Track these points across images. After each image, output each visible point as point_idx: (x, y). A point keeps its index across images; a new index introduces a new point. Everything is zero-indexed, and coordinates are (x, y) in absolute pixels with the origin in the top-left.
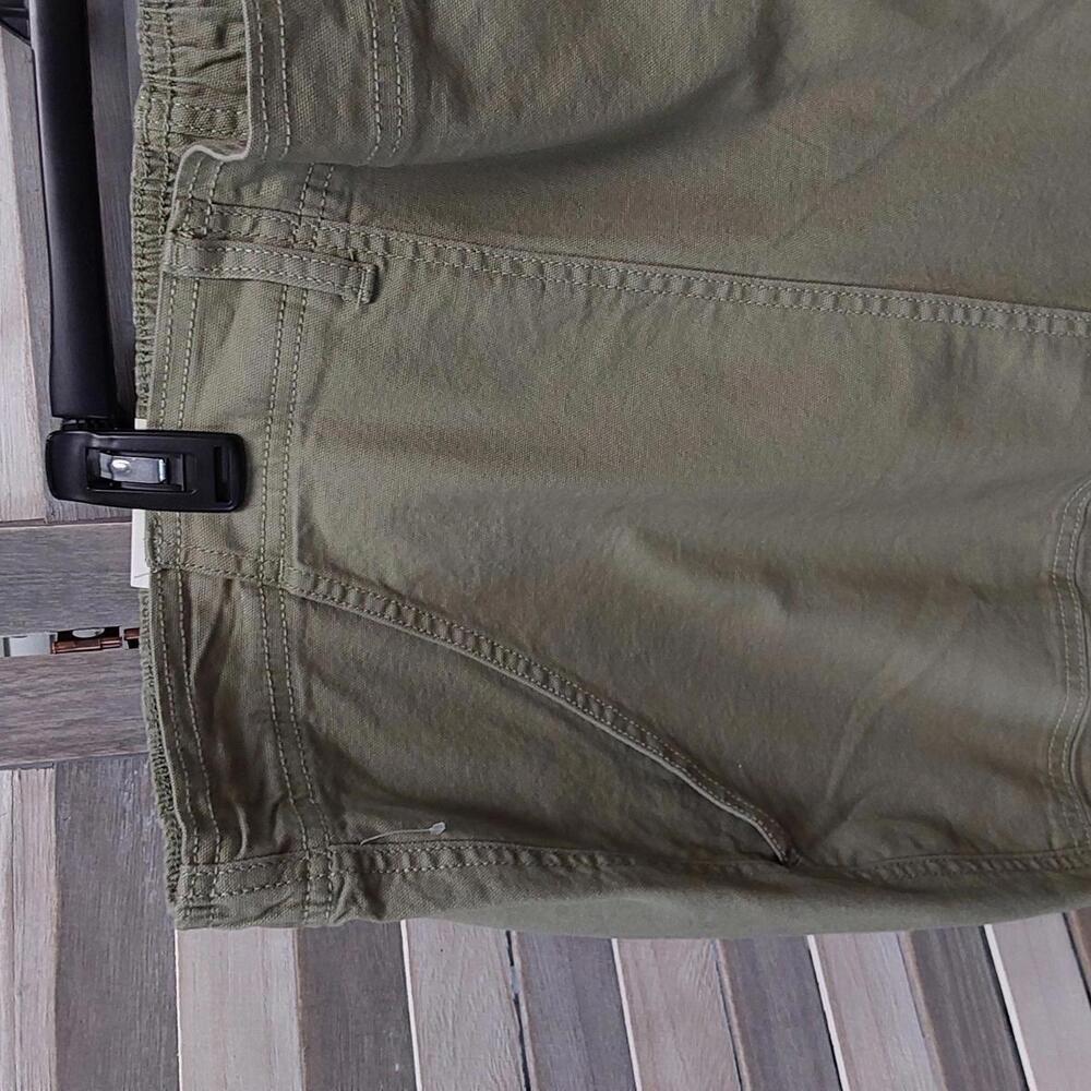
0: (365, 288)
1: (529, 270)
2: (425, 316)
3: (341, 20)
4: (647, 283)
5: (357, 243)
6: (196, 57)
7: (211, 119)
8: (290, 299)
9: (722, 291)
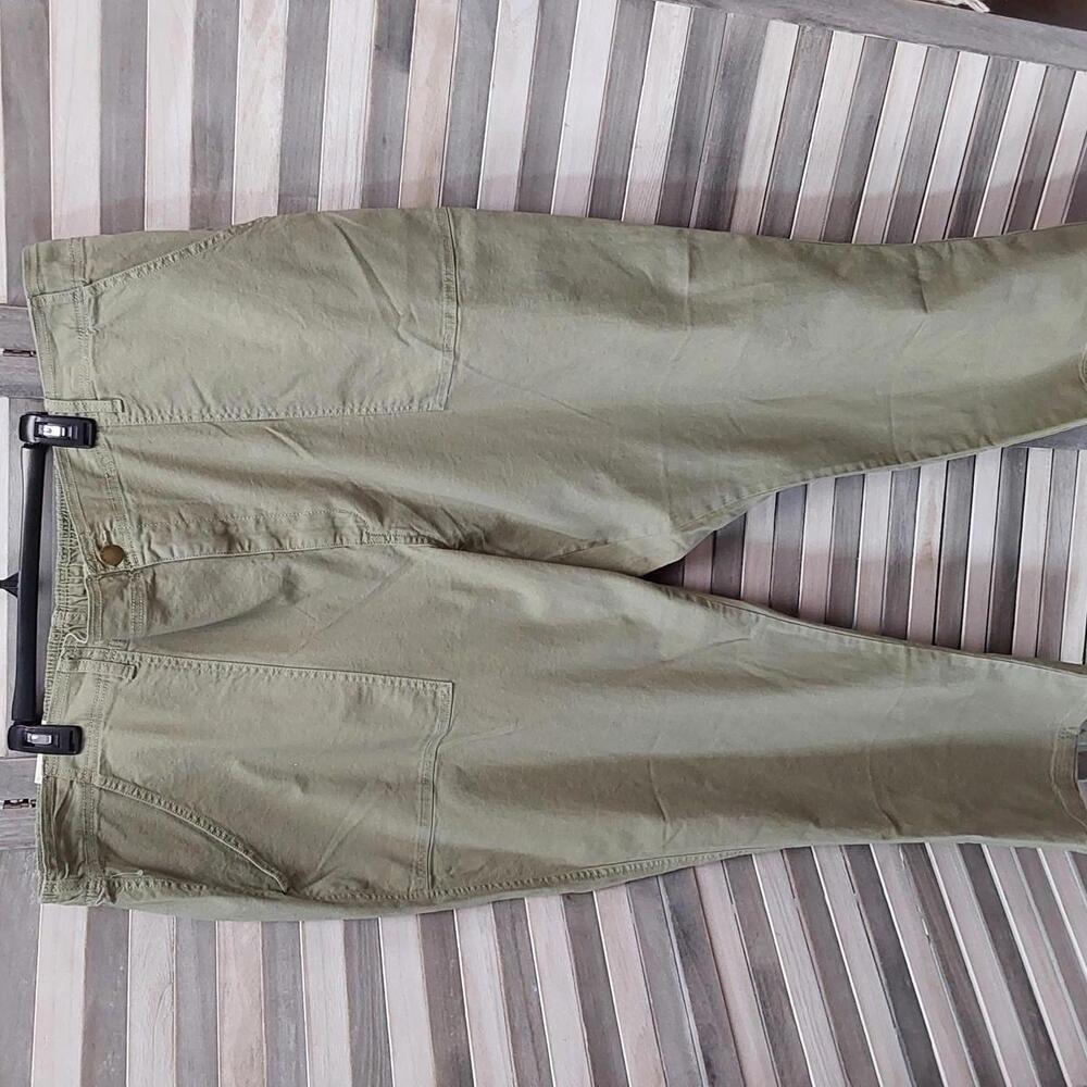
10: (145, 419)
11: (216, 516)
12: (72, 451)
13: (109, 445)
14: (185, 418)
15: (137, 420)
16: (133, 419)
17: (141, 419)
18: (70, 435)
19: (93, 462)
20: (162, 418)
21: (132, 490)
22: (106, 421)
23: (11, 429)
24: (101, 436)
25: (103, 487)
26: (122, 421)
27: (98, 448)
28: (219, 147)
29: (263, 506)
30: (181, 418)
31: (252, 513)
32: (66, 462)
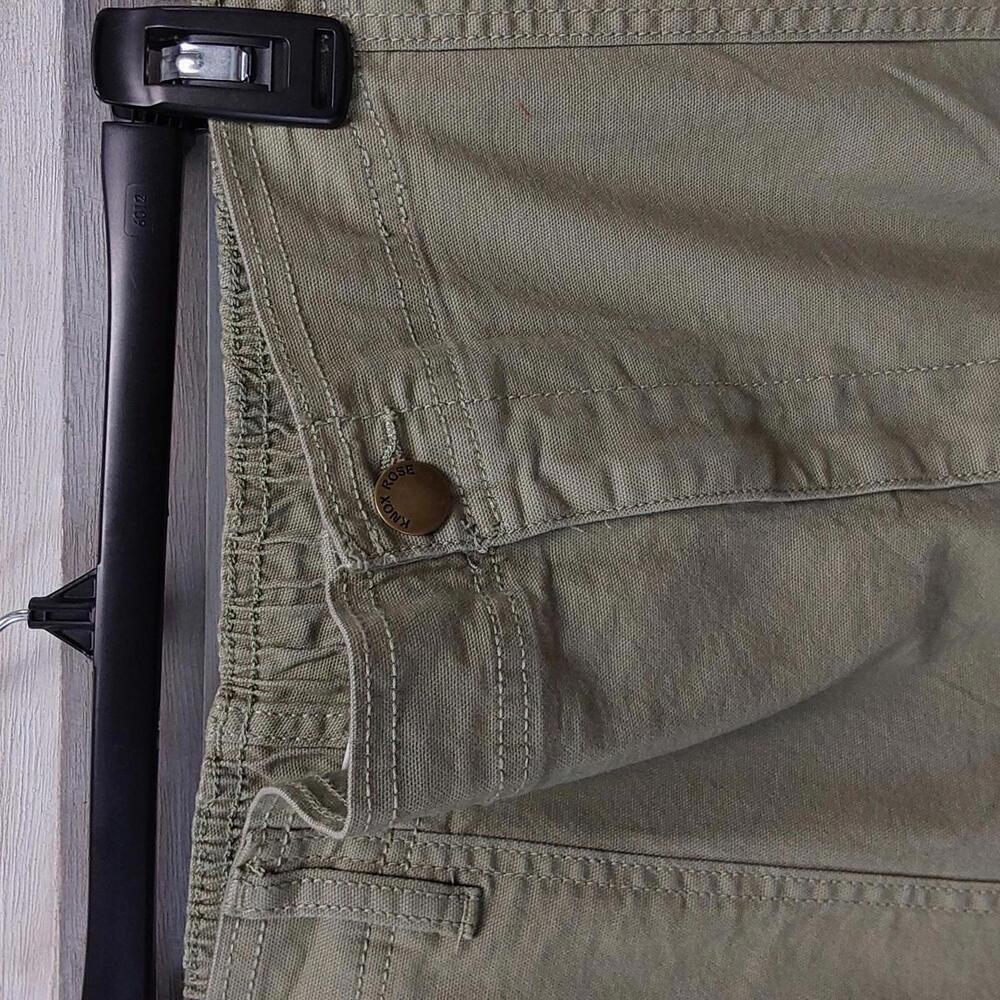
0: (468, 919)
1: (666, 882)
2: (539, 949)
3: (462, 656)
4: (810, 891)
5: (458, 860)
6: (284, 658)
7: (296, 726)
8: (375, 936)
9: (902, 897)
10: (513, 24)
12: (271, 139)
13: (393, 117)
14: (640, 22)
15: (486, 26)
16: (473, 25)
17: (499, 24)
18: (267, 81)
19: (341, 182)
20: (567, 24)
21: (466, 281)
22: (386, 30)
24: (369, 85)
26: (437, 29)
27: (359, 130)
30: (626, 21)
32: (251, 175)
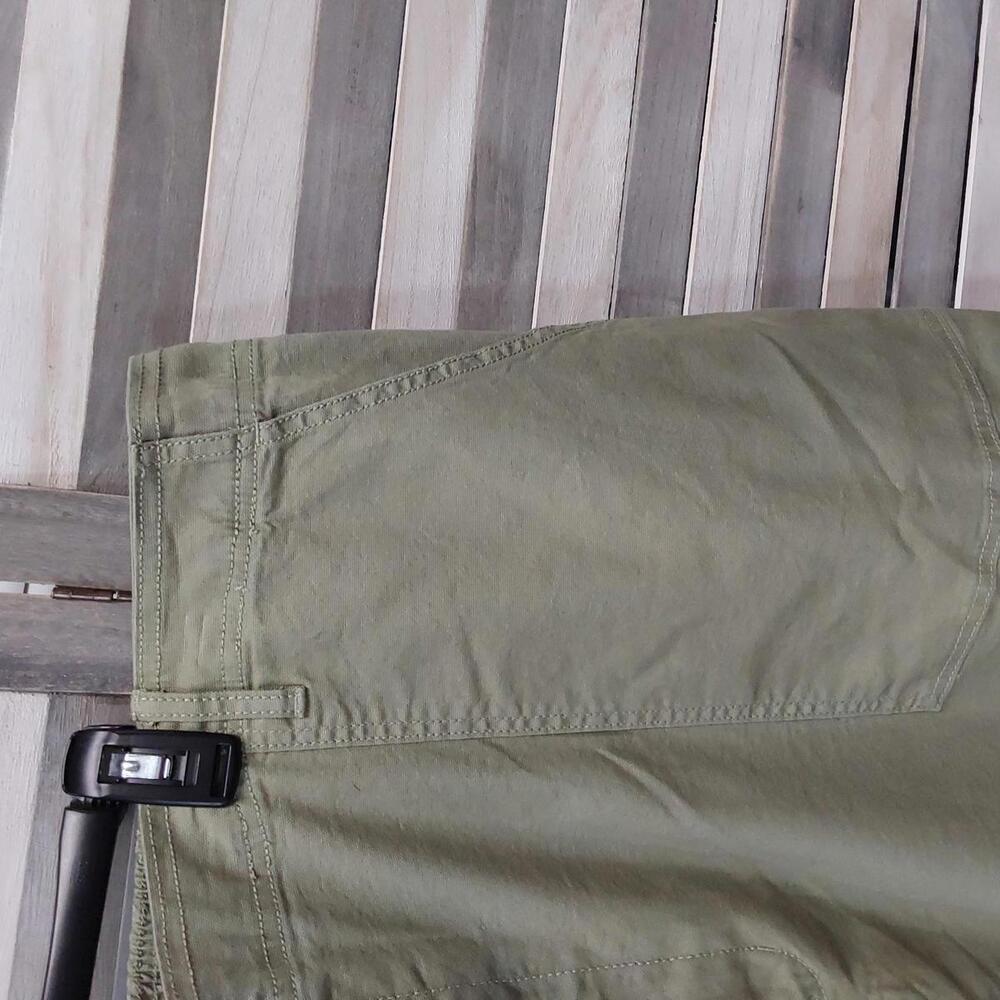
10: (351, 733)
11: (492, 971)
12: (180, 816)
13: (266, 797)
14: (435, 728)
15: (333, 736)
16: (324, 734)
17: (342, 734)
18: (182, 777)
19: (227, 844)
20: (387, 730)
21: (309, 910)
22: (265, 740)
23: (45, 769)
24: (251, 776)
25: (245, 905)
26: (300, 738)
27: (242, 807)
28: (516, 202)
29: (593, 942)
30: (426, 728)
31: (568, 959)
32: (165, 843)
